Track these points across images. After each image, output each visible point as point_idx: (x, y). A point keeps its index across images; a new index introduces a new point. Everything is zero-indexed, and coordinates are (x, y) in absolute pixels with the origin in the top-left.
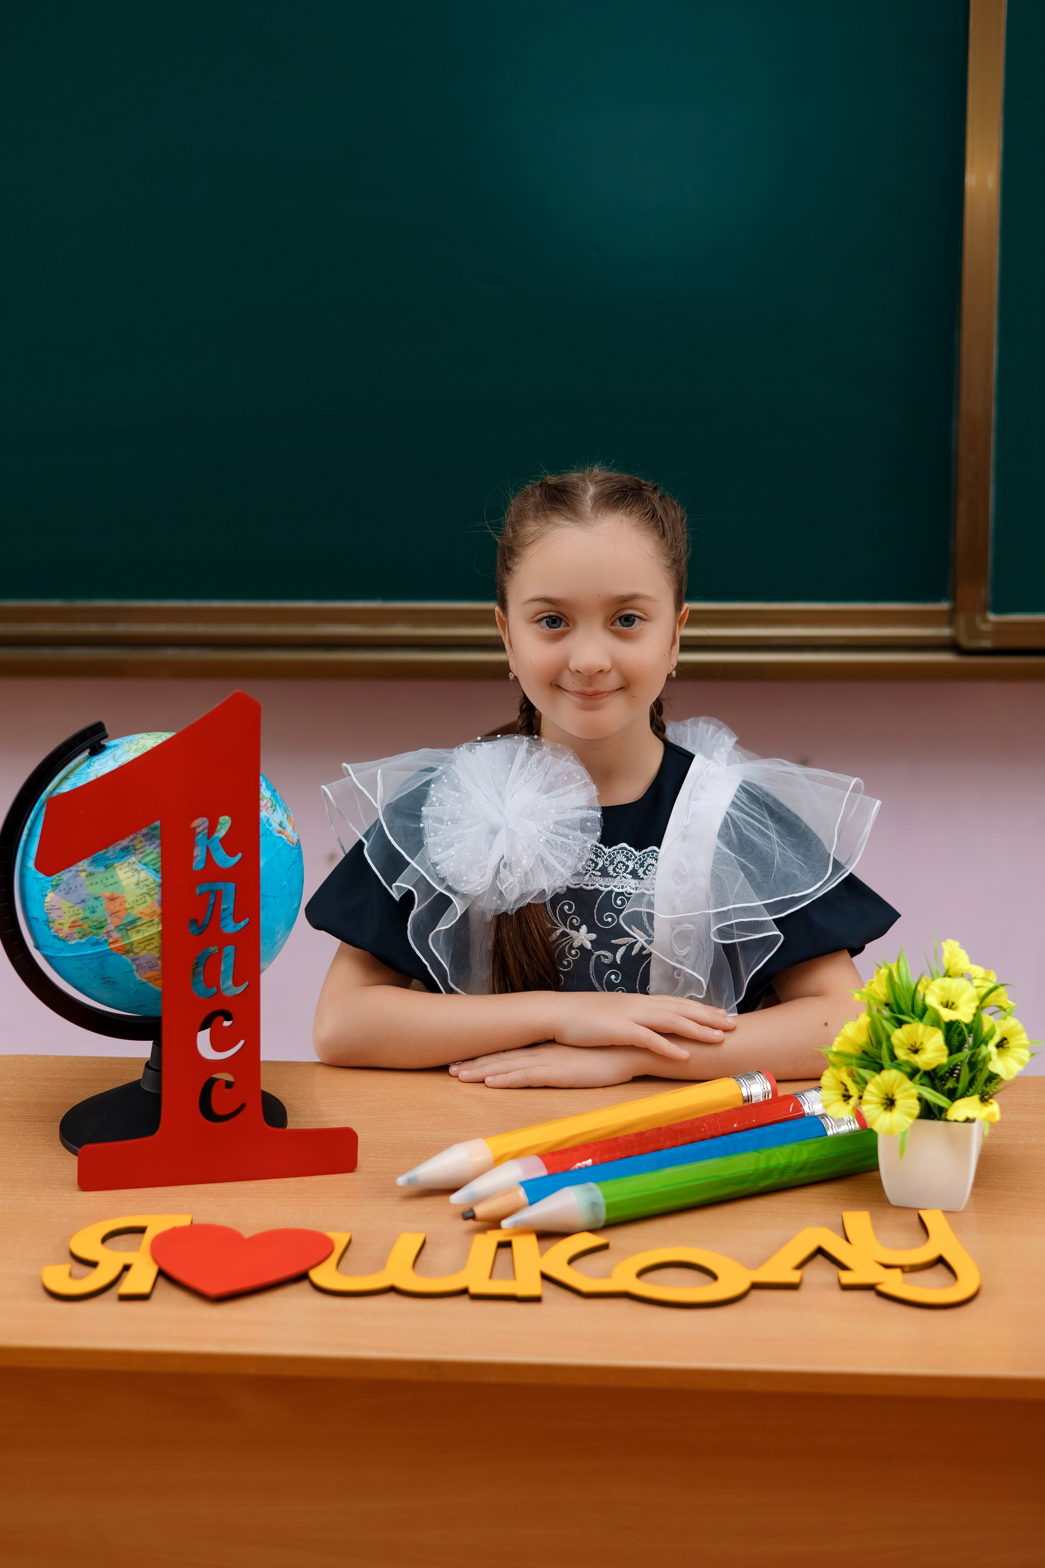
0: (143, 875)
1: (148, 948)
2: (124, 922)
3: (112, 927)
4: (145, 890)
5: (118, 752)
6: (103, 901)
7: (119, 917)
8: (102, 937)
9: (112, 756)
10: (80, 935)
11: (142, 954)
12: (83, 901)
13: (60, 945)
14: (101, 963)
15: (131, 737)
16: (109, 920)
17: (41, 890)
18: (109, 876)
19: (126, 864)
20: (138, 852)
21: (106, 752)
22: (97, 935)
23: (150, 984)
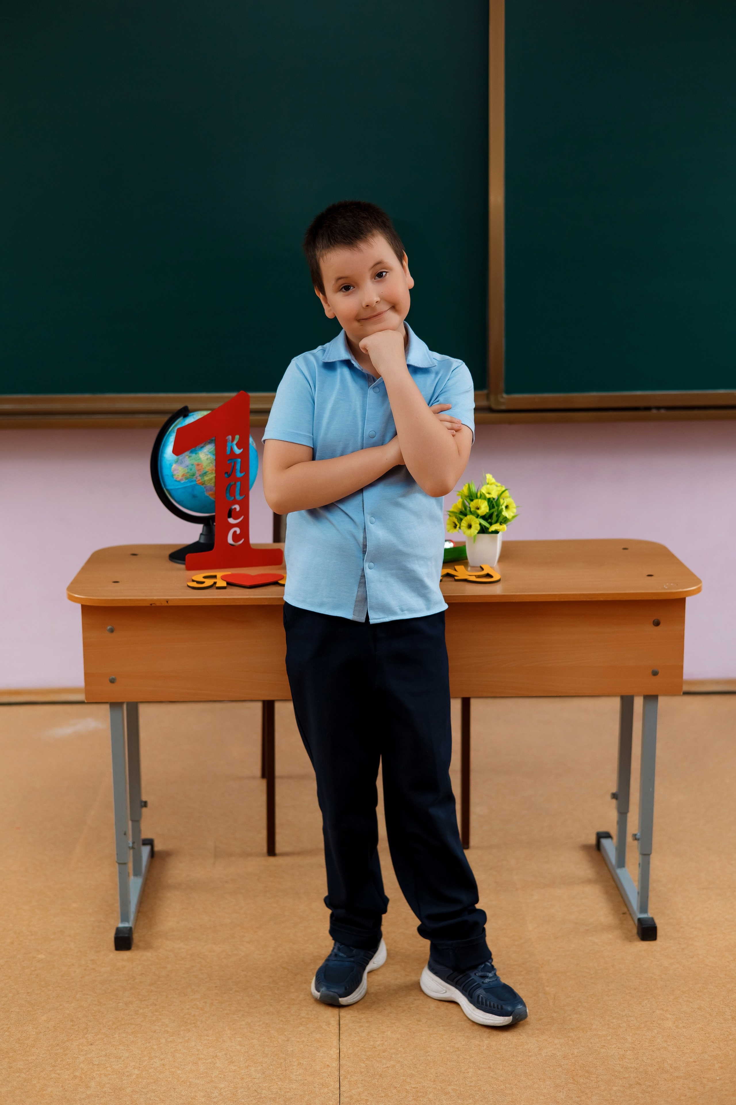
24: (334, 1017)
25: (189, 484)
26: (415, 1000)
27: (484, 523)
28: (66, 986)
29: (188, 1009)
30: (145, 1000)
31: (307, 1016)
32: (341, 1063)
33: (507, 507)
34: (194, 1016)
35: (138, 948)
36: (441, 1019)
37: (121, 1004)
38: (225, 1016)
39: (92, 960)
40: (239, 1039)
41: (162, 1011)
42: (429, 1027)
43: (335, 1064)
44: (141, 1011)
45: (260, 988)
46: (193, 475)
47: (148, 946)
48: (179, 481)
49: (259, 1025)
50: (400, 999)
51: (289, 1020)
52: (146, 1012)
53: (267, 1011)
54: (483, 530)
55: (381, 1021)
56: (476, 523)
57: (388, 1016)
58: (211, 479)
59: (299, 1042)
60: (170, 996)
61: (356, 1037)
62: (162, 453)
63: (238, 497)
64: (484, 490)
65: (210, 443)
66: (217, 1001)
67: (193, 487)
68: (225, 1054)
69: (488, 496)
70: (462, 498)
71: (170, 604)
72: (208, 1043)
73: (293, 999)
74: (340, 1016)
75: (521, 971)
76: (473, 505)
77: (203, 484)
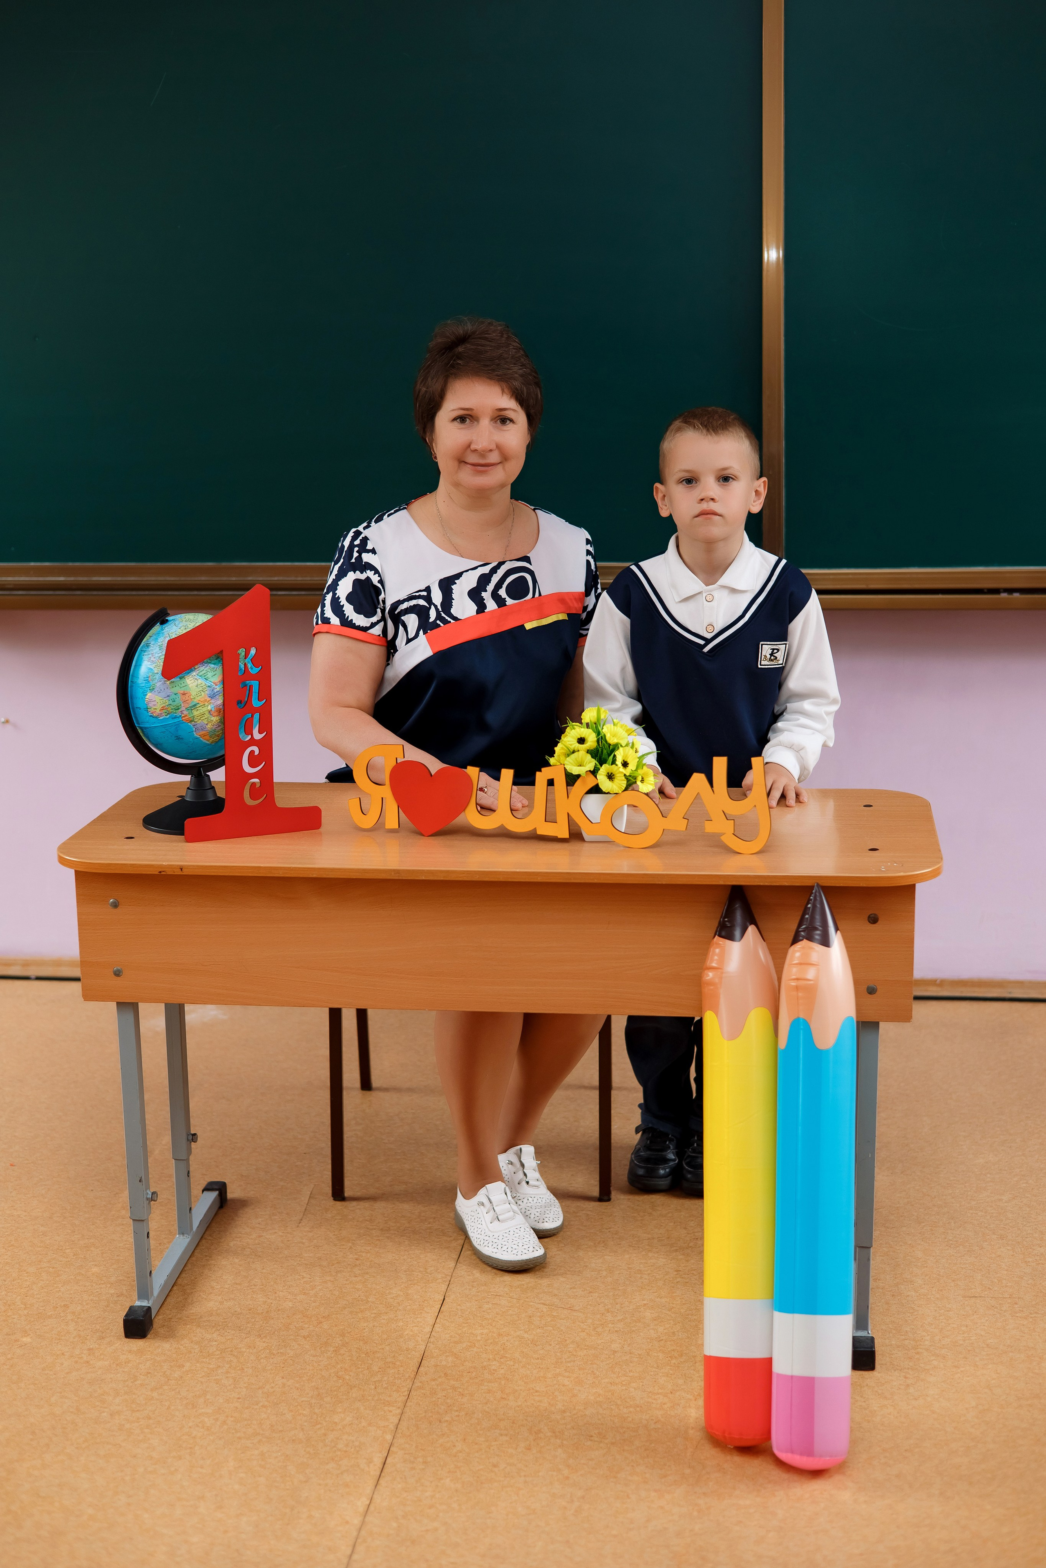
0: (200, 681)
1: (201, 719)
2: (190, 706)
3: (184, 708)
4: (201, 689)
5: (177, 623)
6: (179, 695)
7: (188, 703)
8: (178, 714)
9: (173, 625)
10: (166, 714)
11: (198, 722)
12: (168, 696)
13: (154, 720)
14: (177, 728)
15: (179, 615)
16: (182, 705)
17: (143, 692)
18: (182, 683)
19: (191, 676)
20: (196, 670)
21: (169, 623)
22: (176, 713)
23: (200, 738)
24: (381, 1452)
26: (502, 1435)
28: (43, 1384)
29: (190, 1427)
30: (138, 1411)
31: (345, 1449)
32: (366, 1520)
34: (194, 1437)
35: (157, 1335)
36: (526, 1466)
37: (105, 1414)
38: (235, 1441)
39: (89, 1349)
40: (242, 1475)
41: (156, 1427)
42: (505, 1476)
43: (357, 1521)
44: (128, 1426)
45: (297, 1404)
47: (170, 1334)
49: (277, 1457)
50: (481, 1432)
51: (318, 1452)
52: (134, 1428)
53: (294, 1438)
55: (442, 1463)
57: (455, 1456)
59: (320, 1485)
60: (173, 1408)
61: (399, 1484)
66: (232, 1419)
68: (216, 1495)
71: (185, 872)
72: (199, 1477)
73: (336, 1423)
74: (390, 1451)
75: (664, 1404)
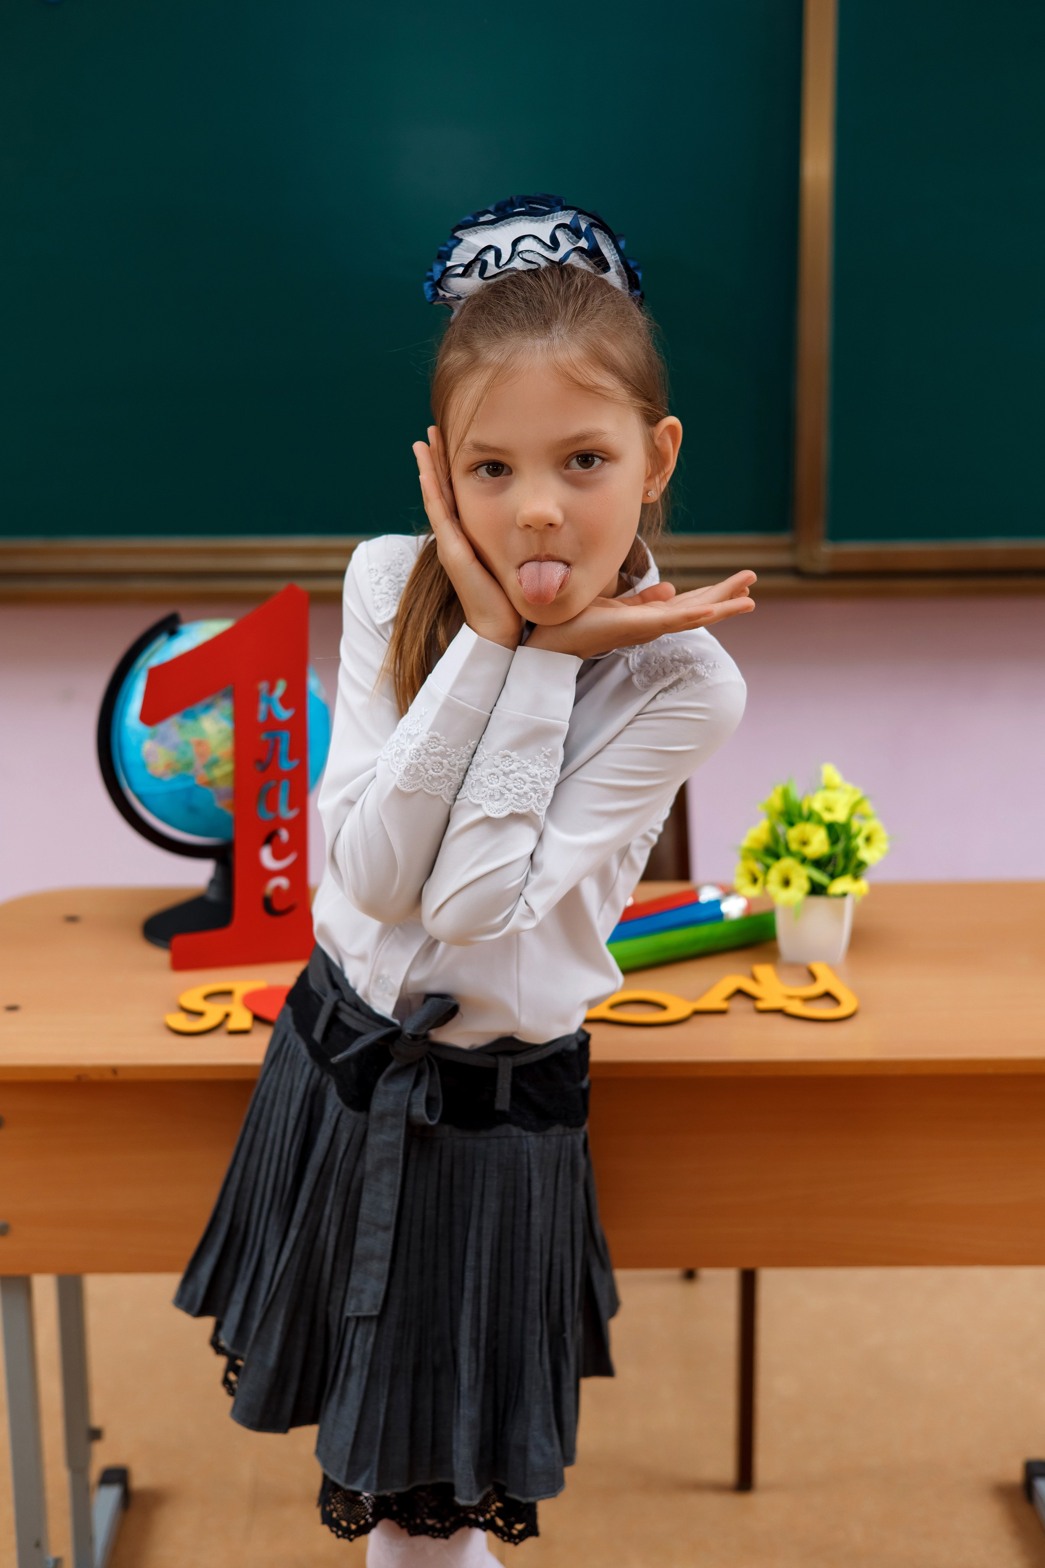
25: (180, 785)
27: (820, 877)
33: (868, 839)
46: (189, 765)
48: (158, 779)
54: (816, 890)
56: (801, 876)
58: (226, 776)
62: (123, 715)
63: (287, 813)
64: (817, 803)
65: (225, 696)
67: (190, 791)
69: (828, 817)
70: (769, 817)
71: (122, 1075)
76: (793, 835)
77: (210, 783)
